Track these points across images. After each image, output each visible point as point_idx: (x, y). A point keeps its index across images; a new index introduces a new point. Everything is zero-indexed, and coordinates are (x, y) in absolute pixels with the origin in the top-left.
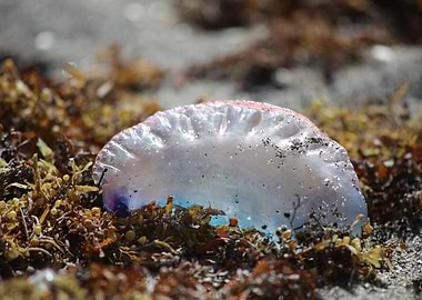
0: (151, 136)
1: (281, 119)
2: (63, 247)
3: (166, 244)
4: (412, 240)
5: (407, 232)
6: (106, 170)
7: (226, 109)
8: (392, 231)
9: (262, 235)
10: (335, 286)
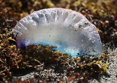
0: (32, 21)
1: (75, 15)
2: (4, 62)
3: (38, 61)
4: (115, 50)
5: (113, 46)
6: (18, 33)
7: (57, 11)
8: (108, 46)
9: (70, 59)
10: (94, 79)
